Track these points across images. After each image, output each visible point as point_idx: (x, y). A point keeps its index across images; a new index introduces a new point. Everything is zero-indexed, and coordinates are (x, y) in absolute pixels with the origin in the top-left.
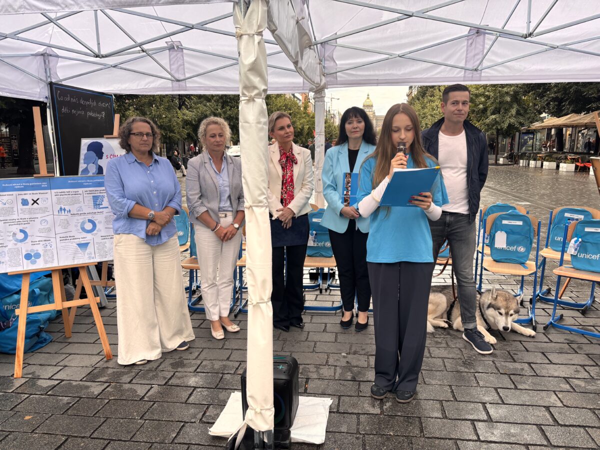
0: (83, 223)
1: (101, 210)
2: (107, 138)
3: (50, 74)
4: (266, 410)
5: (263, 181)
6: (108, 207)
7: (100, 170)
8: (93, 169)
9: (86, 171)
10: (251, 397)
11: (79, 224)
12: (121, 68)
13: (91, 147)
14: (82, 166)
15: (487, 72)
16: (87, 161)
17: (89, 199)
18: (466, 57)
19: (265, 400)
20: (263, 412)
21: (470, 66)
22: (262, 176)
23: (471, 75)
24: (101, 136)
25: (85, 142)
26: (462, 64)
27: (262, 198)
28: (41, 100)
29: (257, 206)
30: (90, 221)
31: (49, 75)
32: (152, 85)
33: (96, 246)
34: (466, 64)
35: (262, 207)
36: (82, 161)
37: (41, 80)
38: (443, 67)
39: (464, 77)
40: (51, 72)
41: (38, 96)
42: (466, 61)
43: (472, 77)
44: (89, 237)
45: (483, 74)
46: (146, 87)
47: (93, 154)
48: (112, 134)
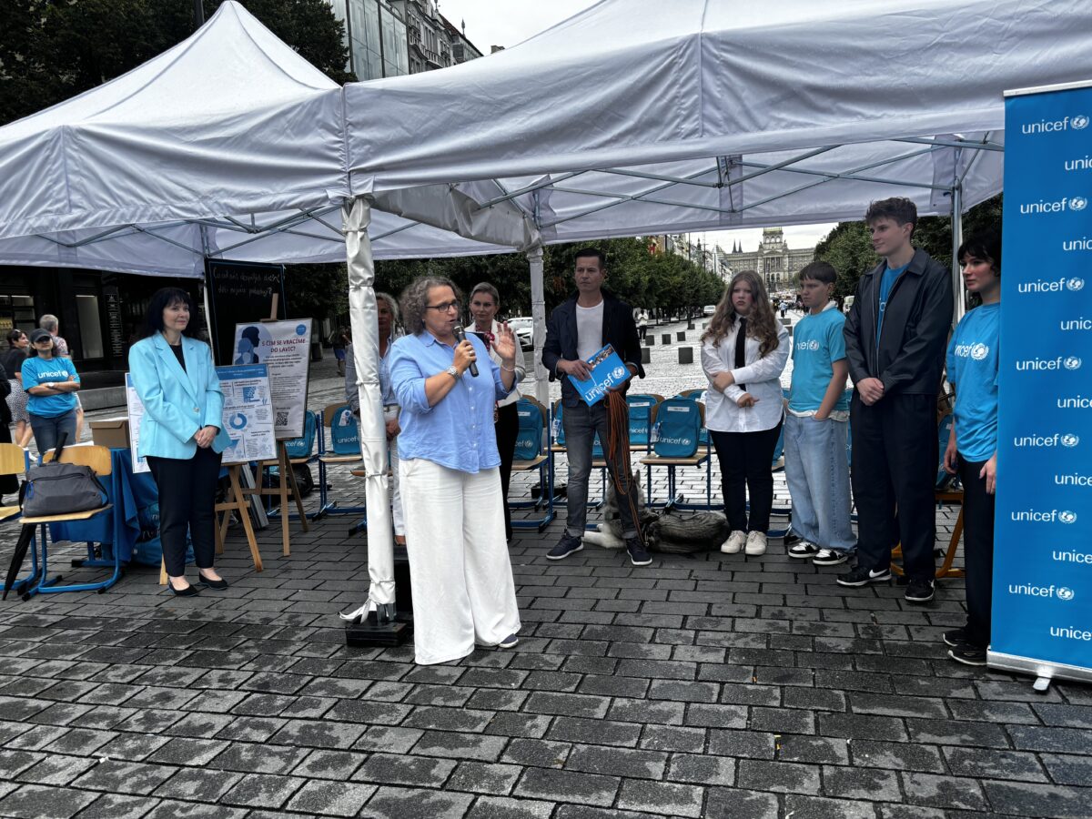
0: (233, 418)
1: (252, 403)
2: (264, 322)
3: (208, 244)
4: (386, 582)
5: (372, 360)
6: (258, 400)
7: (255, 359)
8: (247, 359)
9: (240, 360)
10: (372, 569)
11: (228, 420)
12: (291, 232)
13: (246, 333)
14: (236, 355)
15: (748, 213)
16: (241, 351)
17: (239, 390)
18: (721, 195)
19: (384, 573)
20: (382, 584)
21: (726, 206)
22: (370, 355)
23: (728, 218)
24: (257, 320)
25: (240, 328)
26: (716, 205)
27: (371, 376)
28: (197, 276)
29: (368, 383)
30: (240, 416)
31: (206, 245)
32: (327, 251)
33: (246, 444)
34: (721, 204)
35: (372, 384)
36: (236, 350)
37: (197, 252)
38: (691, 210)
39: (721, 220)
40: (210, 242)
41: (192, 272)
42: (721, 201)
43: (731, 219)
44: (239, 433)
45: (745, 216)
46: (322, 253)
47: (248, 341)
48: (269, 317)
